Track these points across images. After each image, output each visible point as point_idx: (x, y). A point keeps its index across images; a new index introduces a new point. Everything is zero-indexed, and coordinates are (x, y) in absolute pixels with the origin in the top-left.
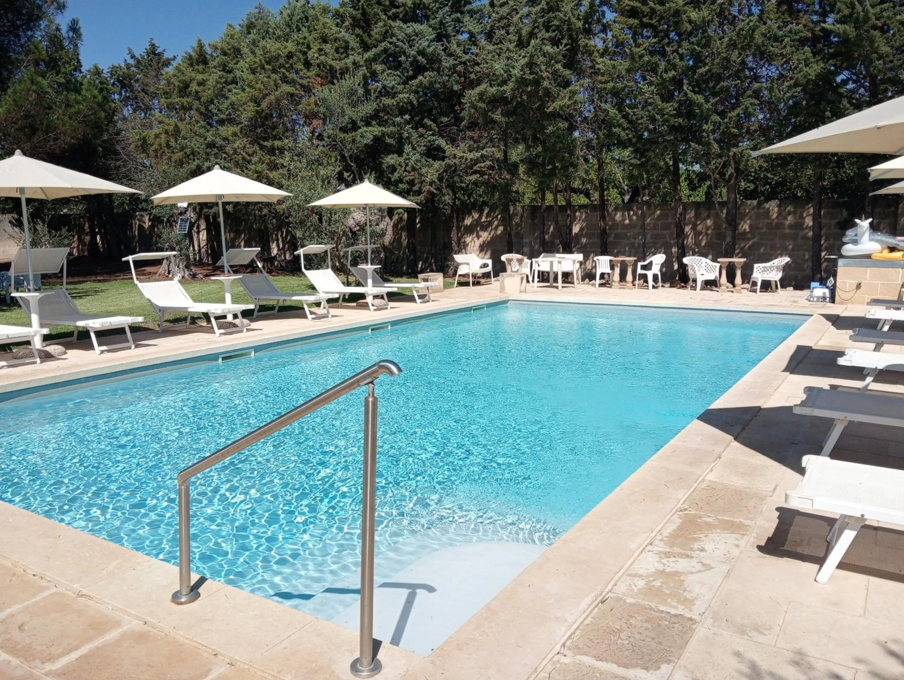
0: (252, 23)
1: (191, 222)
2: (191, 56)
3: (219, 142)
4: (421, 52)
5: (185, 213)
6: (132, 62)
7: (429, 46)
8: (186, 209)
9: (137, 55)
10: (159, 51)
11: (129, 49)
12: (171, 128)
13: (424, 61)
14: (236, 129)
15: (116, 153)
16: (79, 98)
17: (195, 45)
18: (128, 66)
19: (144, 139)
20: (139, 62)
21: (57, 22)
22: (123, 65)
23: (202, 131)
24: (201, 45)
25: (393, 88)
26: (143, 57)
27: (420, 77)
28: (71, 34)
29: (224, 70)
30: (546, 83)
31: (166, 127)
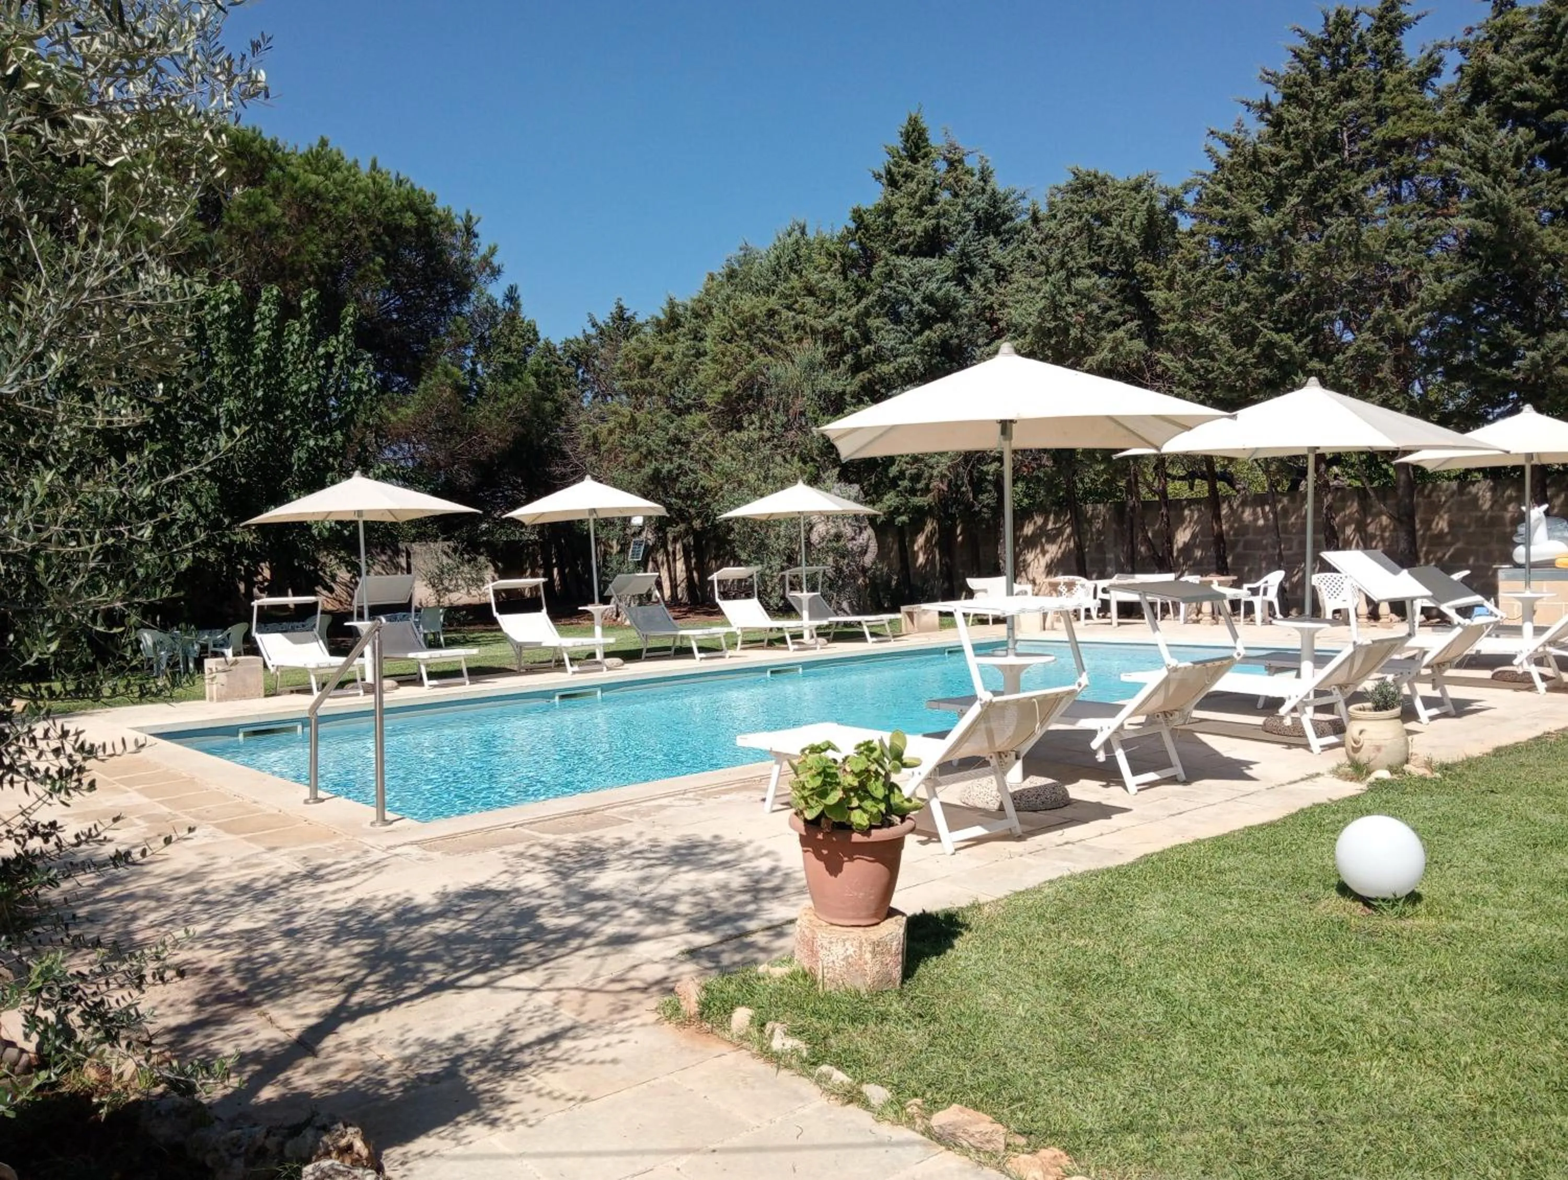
0: (733, 271)
1: (647, 546)
2: (659, 321)
3: (684, 436)
4: (929, 299)
5: (640, 533)
6: (592, 331)
7: (939, 289)
8: (642, 529)
9: (600, 322)
10: (628, 314)
11: (590, 315)
12: (627, 420)
13: (933, 310)
14: (704, 416)
15: (564, 456)
16: (510, 389)
17: (665, 306)
18: (588, 339)
19: (595, 436)
20: (602, 333)
21: (489, 292)
22: (581, 337)
23: (662, 422)
24: (672, 304)
25: (892, 350)
26: (607, 325)
27: (927, 333)
28: (507, 304)
29: (695, 338)
30: (1074, 332)
31: (621, 419)
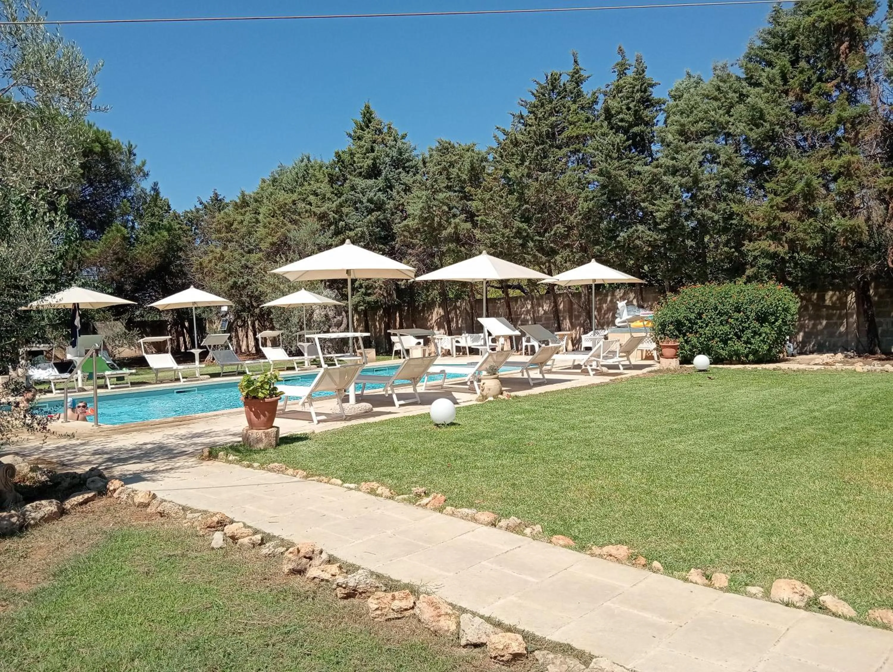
0: (275, 178)
1: (229, 322)
2: (236, 203)
3: (249, 264)
4: (370, 200)
5: (226, 315)
6: (200, 207)
7: (375, 195)
8: (227, 313)
9: (204, 202)
10: (220, 197)
11: (198, 198)
12: (219, 255)
13: (373, 206)
14: (260, 255)
15: (185, 274)
16: (153, 238)
17: (239, 195)
18: (198, 211)
19: (201, 264)
20: (205, 207)
21: (142, 186)
22: (193, 210)
23: (238, 257)
24: (243, 195)
25: (353, 224)
26: (208, 203)
27: (369, 216)
28: (152, 192)
29: (255, 213)
31: (215, 255)
